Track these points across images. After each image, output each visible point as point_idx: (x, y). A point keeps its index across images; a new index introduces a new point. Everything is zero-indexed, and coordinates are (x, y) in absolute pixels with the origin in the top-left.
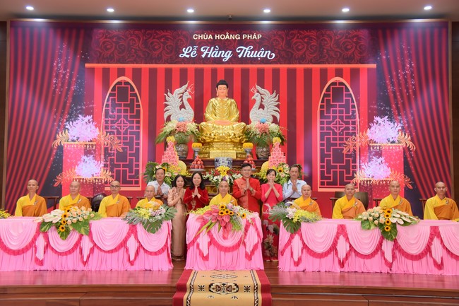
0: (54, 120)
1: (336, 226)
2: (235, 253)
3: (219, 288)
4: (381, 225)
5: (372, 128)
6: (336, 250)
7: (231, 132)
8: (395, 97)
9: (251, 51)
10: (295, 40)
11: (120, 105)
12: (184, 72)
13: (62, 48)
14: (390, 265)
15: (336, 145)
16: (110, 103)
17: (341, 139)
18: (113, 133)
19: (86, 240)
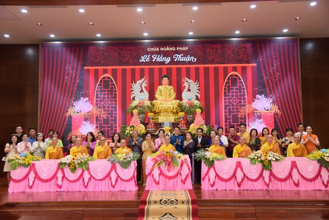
0: (67, 101)
1: (235, 162)
2: (175, 180)
3: (166, 202)
4: (262, 162)
5: (255, 102)
6: (236, 177)
7: (171, 106)
8: (268, 83)
9: (182, 57)
10: (208, 50)
11: (105, 91)
12: (142, 70)
13: (70, 58)
14: (268, 185)
15: (234, 112)
16: (99, 90)
17: (237, 109)
18: (101, 107)
19: (86, 173)
